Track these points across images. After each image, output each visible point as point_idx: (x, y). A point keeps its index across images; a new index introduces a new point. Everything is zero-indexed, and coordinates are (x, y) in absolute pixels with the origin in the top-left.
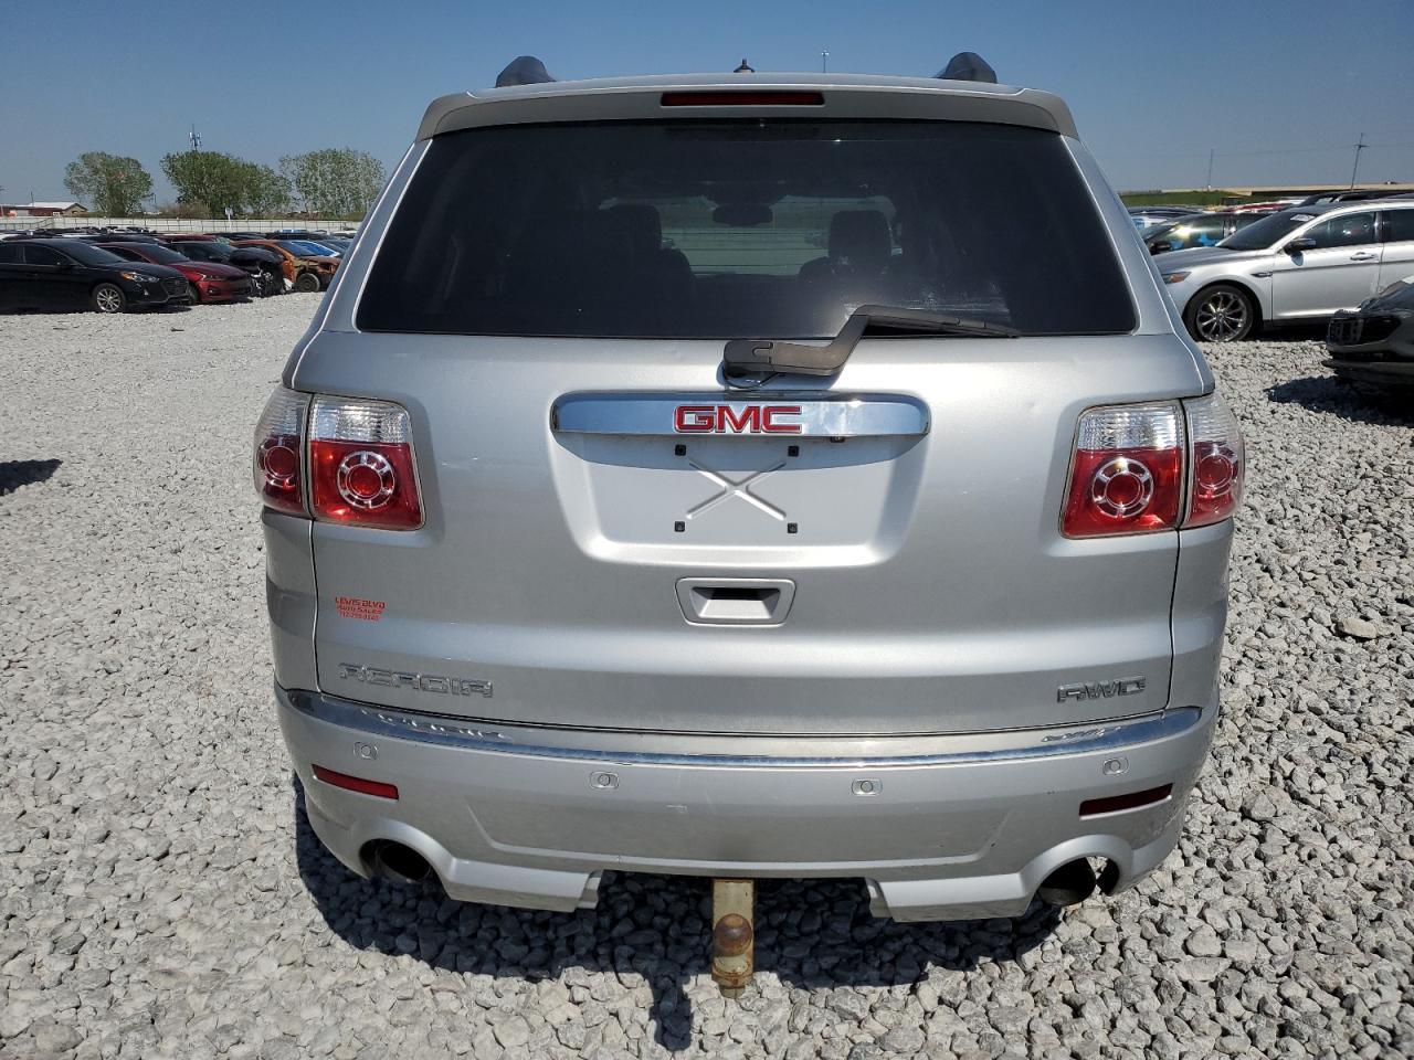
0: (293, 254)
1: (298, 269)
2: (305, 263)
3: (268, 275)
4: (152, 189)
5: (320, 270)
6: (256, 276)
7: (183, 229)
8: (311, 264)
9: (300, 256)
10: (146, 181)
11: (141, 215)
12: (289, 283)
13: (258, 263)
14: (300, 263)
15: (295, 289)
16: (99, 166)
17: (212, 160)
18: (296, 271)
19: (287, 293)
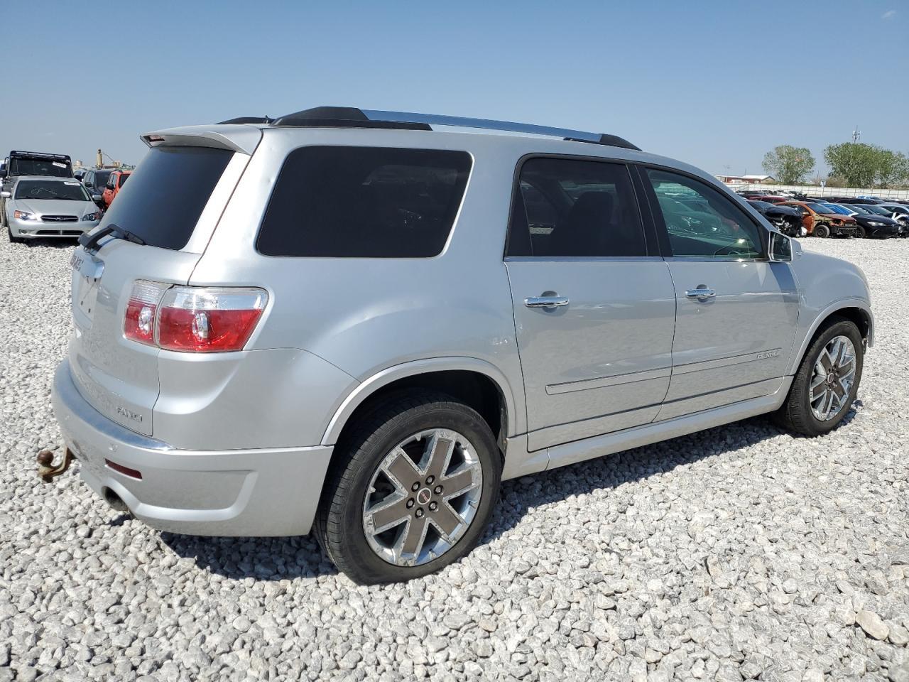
0: (817, 212)
1: (817, 222)
2: (822, 218)
3: (787, 224)
4: (813, 168)
5: (832, 224)
6: (779, 224)
7: (818, 193)
8: (827, 219)
9: (820, 213)
10: (811, 162)
11: (802, 184)
12: (804, 231)
13: (783, 216)
14: (818, 218)
15: (808, 235)
16: (784, 154)
17: (858, 149)
18: (815, 224)
19: (801, 236)
